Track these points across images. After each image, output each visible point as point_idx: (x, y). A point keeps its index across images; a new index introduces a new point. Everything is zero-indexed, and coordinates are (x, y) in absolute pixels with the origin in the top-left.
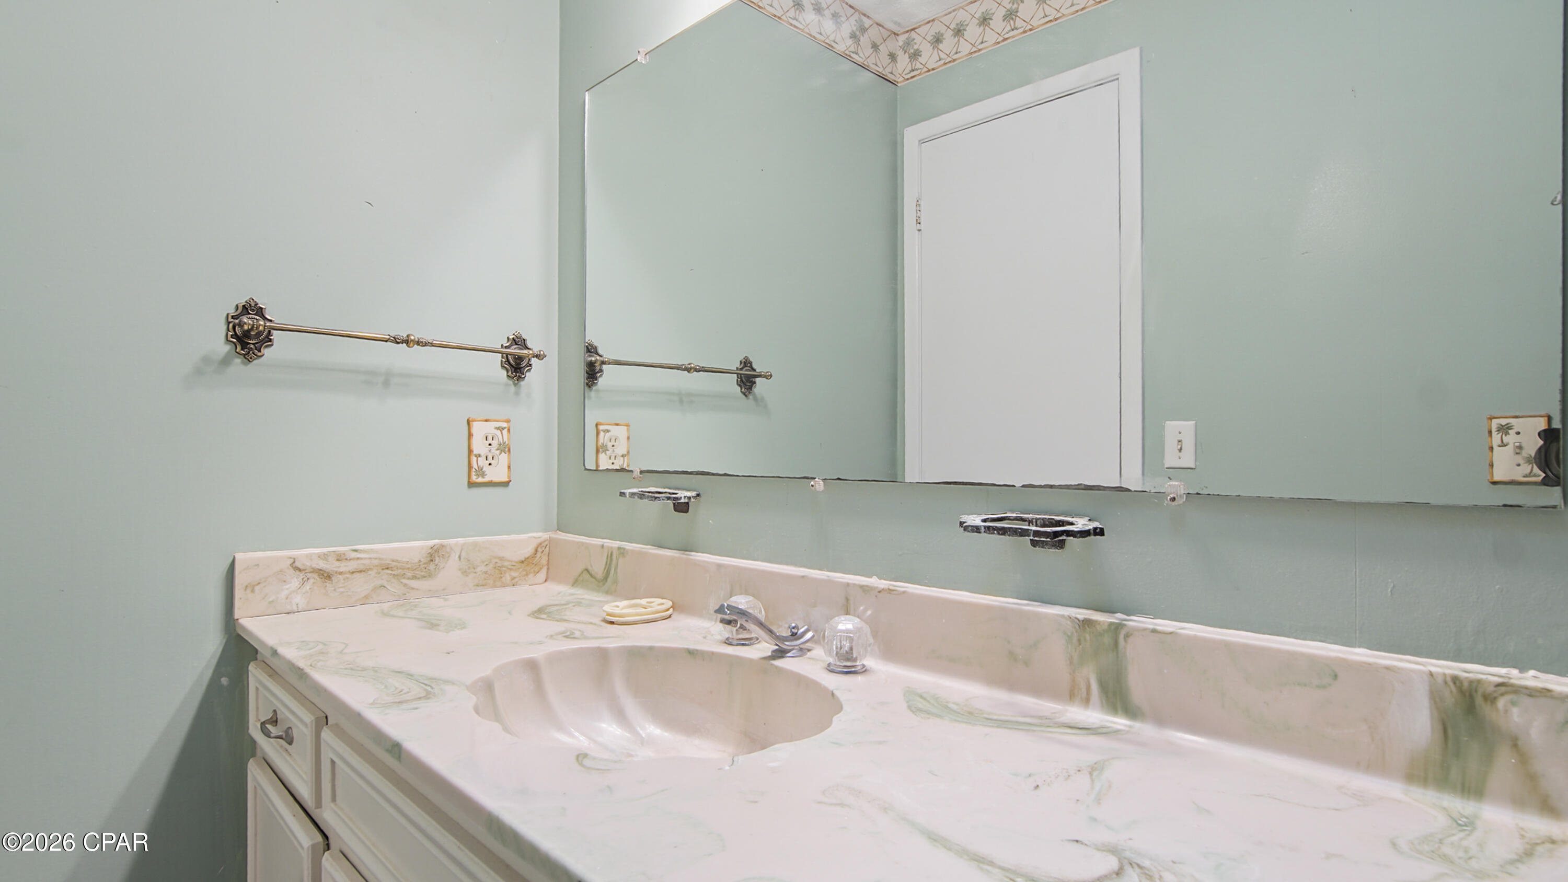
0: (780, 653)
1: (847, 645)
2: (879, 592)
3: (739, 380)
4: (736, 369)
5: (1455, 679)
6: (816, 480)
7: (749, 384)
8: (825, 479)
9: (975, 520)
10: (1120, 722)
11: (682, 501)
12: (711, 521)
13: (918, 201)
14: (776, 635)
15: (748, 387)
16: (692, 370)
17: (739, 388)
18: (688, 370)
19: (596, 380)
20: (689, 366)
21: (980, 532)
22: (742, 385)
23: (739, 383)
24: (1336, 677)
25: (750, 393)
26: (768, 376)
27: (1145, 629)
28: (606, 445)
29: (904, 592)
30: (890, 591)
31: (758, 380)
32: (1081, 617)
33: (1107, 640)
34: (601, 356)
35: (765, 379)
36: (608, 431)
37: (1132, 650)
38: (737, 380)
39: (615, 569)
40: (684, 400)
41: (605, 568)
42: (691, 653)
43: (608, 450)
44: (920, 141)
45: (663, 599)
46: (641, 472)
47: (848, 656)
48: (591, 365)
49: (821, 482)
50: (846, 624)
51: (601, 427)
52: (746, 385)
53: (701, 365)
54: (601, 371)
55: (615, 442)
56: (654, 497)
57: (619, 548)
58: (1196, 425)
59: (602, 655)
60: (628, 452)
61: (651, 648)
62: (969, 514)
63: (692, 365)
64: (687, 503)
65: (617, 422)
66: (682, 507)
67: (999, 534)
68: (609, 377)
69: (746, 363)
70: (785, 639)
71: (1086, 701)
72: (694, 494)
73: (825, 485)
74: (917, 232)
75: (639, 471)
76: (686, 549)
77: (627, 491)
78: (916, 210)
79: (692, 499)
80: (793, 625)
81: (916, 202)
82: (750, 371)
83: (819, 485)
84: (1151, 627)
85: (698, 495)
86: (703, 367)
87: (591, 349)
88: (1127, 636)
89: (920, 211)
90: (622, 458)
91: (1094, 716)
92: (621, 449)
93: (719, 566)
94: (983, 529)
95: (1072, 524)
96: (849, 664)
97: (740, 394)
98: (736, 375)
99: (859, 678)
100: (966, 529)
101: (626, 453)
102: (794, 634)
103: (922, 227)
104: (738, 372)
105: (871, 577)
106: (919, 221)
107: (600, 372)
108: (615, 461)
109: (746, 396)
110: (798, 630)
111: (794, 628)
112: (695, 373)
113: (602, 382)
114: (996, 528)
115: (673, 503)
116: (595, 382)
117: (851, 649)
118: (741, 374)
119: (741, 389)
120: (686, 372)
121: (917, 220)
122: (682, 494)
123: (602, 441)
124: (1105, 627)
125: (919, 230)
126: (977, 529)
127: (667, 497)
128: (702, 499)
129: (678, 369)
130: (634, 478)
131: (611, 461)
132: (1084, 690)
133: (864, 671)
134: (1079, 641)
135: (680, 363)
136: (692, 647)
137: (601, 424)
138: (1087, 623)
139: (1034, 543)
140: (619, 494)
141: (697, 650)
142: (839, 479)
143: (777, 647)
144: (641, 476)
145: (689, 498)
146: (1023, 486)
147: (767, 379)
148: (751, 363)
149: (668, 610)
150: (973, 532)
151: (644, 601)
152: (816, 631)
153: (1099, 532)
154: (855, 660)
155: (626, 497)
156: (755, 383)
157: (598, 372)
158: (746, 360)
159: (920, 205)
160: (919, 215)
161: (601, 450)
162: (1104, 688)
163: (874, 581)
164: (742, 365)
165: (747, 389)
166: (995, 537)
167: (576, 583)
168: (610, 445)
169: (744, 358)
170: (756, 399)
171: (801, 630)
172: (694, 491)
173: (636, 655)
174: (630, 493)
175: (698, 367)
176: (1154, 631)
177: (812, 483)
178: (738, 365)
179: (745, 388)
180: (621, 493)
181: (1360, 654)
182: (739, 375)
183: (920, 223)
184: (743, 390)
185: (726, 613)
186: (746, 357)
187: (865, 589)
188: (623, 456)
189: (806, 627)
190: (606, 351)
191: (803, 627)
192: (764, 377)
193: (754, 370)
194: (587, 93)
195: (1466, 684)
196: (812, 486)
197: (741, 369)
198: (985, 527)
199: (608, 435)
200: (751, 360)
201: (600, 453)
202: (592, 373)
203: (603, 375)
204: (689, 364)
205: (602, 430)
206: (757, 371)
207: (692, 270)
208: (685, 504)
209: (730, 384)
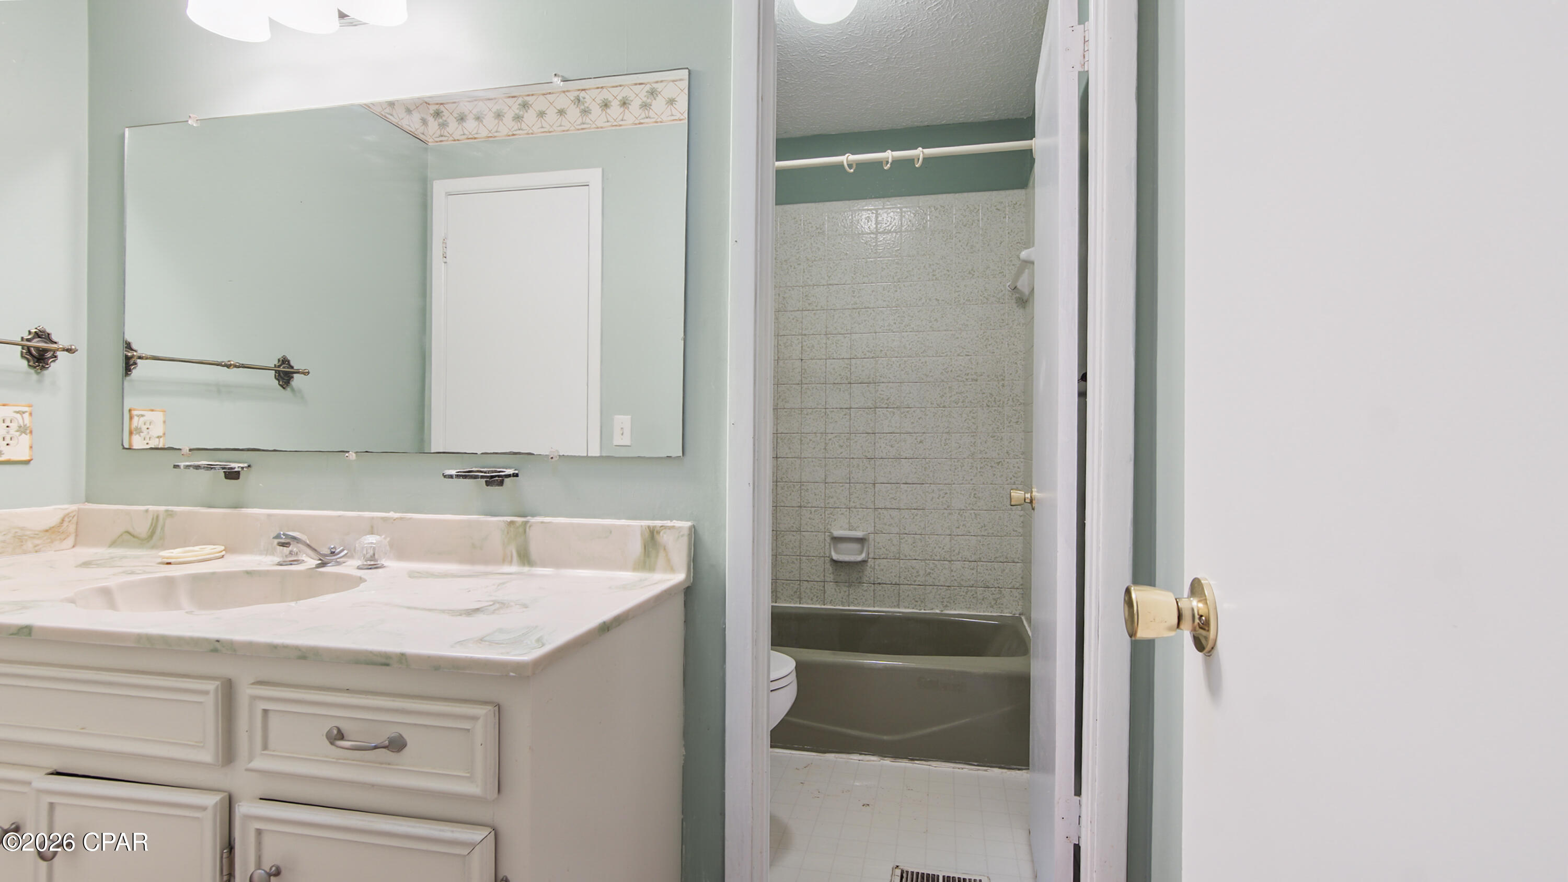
0: (323, 564)
1: (371, 552)
2: (395, 520)
3: (277, 374)
4: (274, 366)
5: (649, 527)
6: (350, 453)
7: (286, 378)
8: (357, 452)
9: (453, 472)
10: (526, 569)
11: (236, 470)
12: (261, 485)
13: (444, 240)
14: (320, 554)
15: (285, 381)
16: (232, 367)
17: (277, 382)
18: (228, 366)
19: (130, 371)
20: (229, 363)
21: (453, 478)
22: (280, 379)
23: (277, 377)
24: (611, 532)
25: (287, 385)
26: (306, 373)
27: (538, 522)
28: (140, 428)
29: (411, 518)
30: (401, 518)
31: (295, 375)
32: (509, 521)
33: (521, 530)
34: (136, 351)
35: (303, 375)
36: (143, 416)
37: (533, 533)
38: (275, 375)
39: (162, 529)
40: (220, 391)
41: (150, 529)
42: (248, 573)
43: (142, 432)
44: (446, 193)
45: (214, 545)
46: (190, 450)
47: (373, 558)
48: (127, 359)
49: (354, 455)
50: (372, 539)
51: (134, 413)
52: (284, 379)
53: (241, 362)
54: (135, 363)
55: (150, 425)
56: (210, 468)
57: (167, 511)
58: (632, 418)
59: (170, 582)
60: (164, 434)
61: (213, 573)
62: (449, 469)
63: (232, 363)
64: (238, 472)
65: (153, 408)
66: (232, 475)
67: (463, 478)
68: (142, 370)
69: (285, 361)
70: (326, 555)
71: (511, 562)
72: (246, 465)
73: (356, 456)
74: (443, 264)
75: (188, 449)
76: (236, 507)
77: (182, 464)
78: (443, 247)
79: (245, 469)
80: (332, 546)
81: (442, 240)
82: (288, 368)
83: (352, 456)
84: (541, 520)
85: (249, 466)
86: (242, 365)
87: (129, 346)
88: (530, 527)
89: (446, 248)
90: (158, 439)
91: (514, 568)
92: (158, 430)
93: (269, 516)
94: (454, 476)
95: (504, 472)
96: (372, 563)
97: (279, 386)
98: (274, 371)
99: (380, 570)
100: (445, 476)
101: (161, 434)
102: (333, 553)
103: (448, 260)
104: (276, 369)
105: (389, 513)
106: (445, 256)
107: (133, 365)
108: (149, 442)
109: (284, 388)
110: (336, 550)
111: (332, 548)
112: (235, 369)
113: (135, 373)
114: (466, 475)
115: (224, 472)
116: (129, 373)
117: (374, 554)
118: (279, 371)
119: (279, 382)
120: (225, 368)
121: (443, 255)
122: (236, 466)
123: (137, 425)
124: (520, 523)
125: (445, 263)
126: (451, 477)
127: (222, 468)
128: (253, 469)
129: (218, 365)
130: (183, 455)
131: (146, 442)
132: (510, 558)
133: (382, 567)
134: (508, 533)
135: (219, 361)
136: (249, 569)
137: (134, 410)
138: (512, 523)
139: (488, 484)
140: (173, 466)
141: (254, 571)
142: (367, 452)
143: (320, 562)
144: (190, 453)
145: (243, 468)
146: (482, 454)
147: (305, 375)
148: (289, 361)
149: (221, 552)
150: (449, 478)
151: (197, 548)
152: (348, 550)
153: (516, 475)
154: (377, 561)
155: (180, 468)
156: (293, 377)
157: (132, 365)
158: (285, 359)
159: (446, 243)
160: (445, 251)
161: (134, 432)
162: (519, 555)
163: (392, 515)
164: (280, 363)
165: (285, 383)
166: (461, 480)
167: (113, 544)
168: (144, 428)
169: (282, 357)
170: (293, 390)
171: (338, 550)
172: (246, 463)
173: (197, 579)
174: (184, 465)
175: (237, 364)
176: (542, 522)
177: (347, 455)
178: (276, 362)
179: (283, 382)
180: (174, 465)
181: (623, 522)
182: (277, 372)
183: (445, 257)
184: (281, 383)
185: (282, 538)
186: (284, 356)
187: (385, 519)
188: (159, 437)
189: (342, 548)
190: (141, 347)
191: (339, 548)
192: (302, 374)
193: (292, 367)
194: (127, 129)
195: (652, 528)
196: (347, 456)
197: (279, 366)
198: (456, 475)
199: (142, 419)
200: (289, 358)
201: (134, 435)
202: (129, 365)
203: (137, 368)
204: (229, 361)
205: (136, 415)
206: (295, 368)
207: (231, 281)
208: (236, 473)
209: (269, 378)
